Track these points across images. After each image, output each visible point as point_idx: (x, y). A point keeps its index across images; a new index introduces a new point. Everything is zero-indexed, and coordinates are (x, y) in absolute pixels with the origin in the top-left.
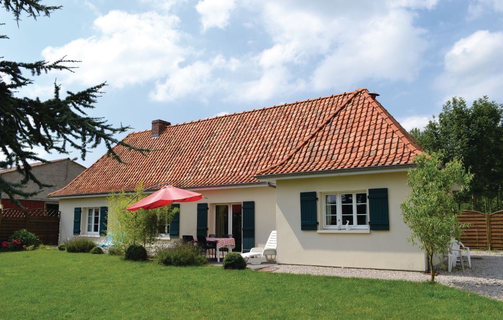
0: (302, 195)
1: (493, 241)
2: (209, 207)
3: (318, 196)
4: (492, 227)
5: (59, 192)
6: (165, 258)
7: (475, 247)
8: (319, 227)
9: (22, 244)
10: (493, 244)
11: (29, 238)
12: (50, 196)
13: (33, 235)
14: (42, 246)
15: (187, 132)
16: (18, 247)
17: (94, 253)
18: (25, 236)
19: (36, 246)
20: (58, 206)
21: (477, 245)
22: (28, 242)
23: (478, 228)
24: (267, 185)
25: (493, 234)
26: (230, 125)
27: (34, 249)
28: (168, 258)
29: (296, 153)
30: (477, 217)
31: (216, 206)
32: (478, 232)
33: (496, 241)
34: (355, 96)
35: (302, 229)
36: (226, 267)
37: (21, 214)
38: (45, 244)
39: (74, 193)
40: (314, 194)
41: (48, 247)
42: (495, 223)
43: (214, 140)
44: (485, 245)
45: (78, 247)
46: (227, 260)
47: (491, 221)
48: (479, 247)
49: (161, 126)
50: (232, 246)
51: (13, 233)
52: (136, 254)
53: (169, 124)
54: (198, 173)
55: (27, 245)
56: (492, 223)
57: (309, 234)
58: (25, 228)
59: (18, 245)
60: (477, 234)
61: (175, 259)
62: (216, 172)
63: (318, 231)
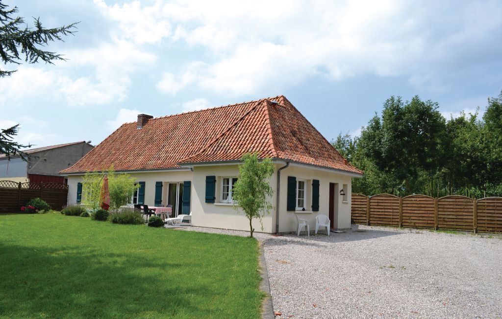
0: (207, 178)
1: (403, 221)
2: (163, 184)
3: (217, 179)
4: (404, 208)
5: (68, 170)
6: (113, 218)
7: (389, 224)
8: (216, 201)
9: (36, 209)
10: (403, 222)
11: (41, 204)
12: (60, 174)
13: (45, 203)
14: (51, 211)
15: (161, 125)
16: (33, 211)
17: (82, 216)
18: (38, 203)
19: (46, 210)
20: (66, 180)
21: (391, 223)
22: (40, 208)
23: (393, 209)
24: (190, 170)
25: (404, 215)
26: (190, 120)
27: (44, 213)
28: (115, 219)
29: (209, 147)
30: (393, 200)
31: (170, 184)
32: (393, 212)
33: (406, 221)
34: (259, 104)
35: (206, 202)
36: (150, 225)
37: (37, 187)
38: (53, 209)
39: (77, 171)
40: (214, 177)
41: (55, 212)
42: (406, 205)
43: (177, 132)
44: (396, 223)
45: (73, 212)
46: (150, 221)
47: (403, 204)
48: (392, 224)
49: (145, 119)
50: (169, 213)
51: (29, 201)
52: (100, 216)
53: (152, 117)
54: (159, 159)
55: (39, 210)
56: (404, 205)
57: (210, 206)
58: (39, 197)
59: (33, 209)
60: (391, 214)
61: (120, 219)
62: (170, 158)
63: (215, 204)
